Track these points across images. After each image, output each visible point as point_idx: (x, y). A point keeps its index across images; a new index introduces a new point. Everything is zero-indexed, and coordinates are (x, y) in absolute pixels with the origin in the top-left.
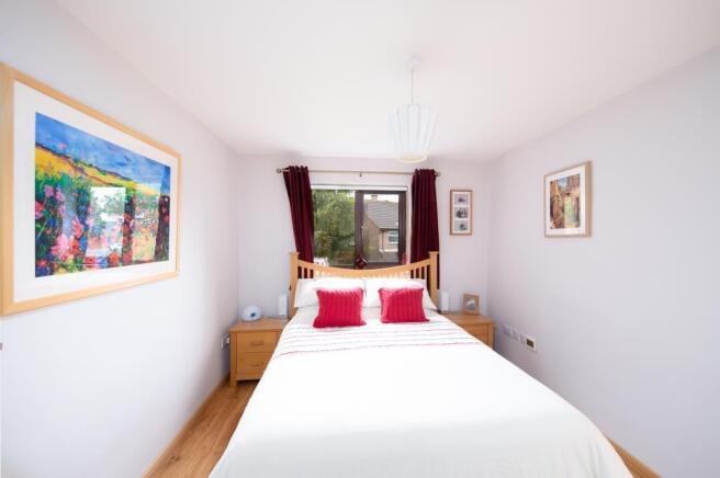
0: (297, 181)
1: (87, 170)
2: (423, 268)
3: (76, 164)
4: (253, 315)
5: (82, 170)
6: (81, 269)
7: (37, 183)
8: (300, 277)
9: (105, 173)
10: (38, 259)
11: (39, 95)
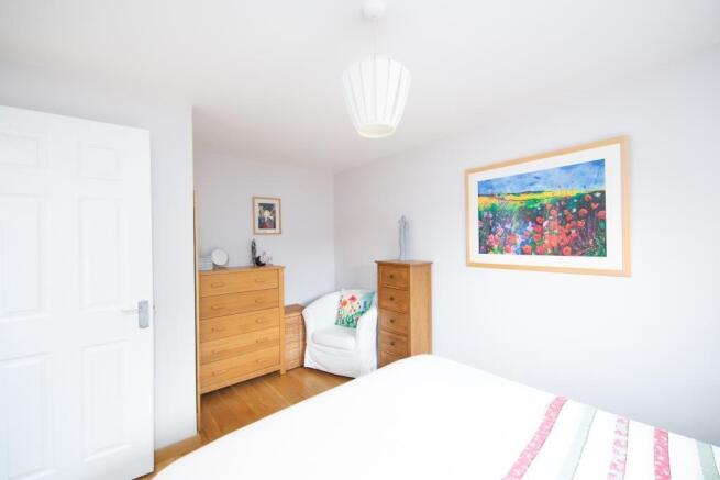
1: (507, 198)
3: (499, 197)
5: (503, 199)
6: (502, 253)
7: (480, 212)
9: (518, 195)
10: (480, 246)
11: (477, 173)
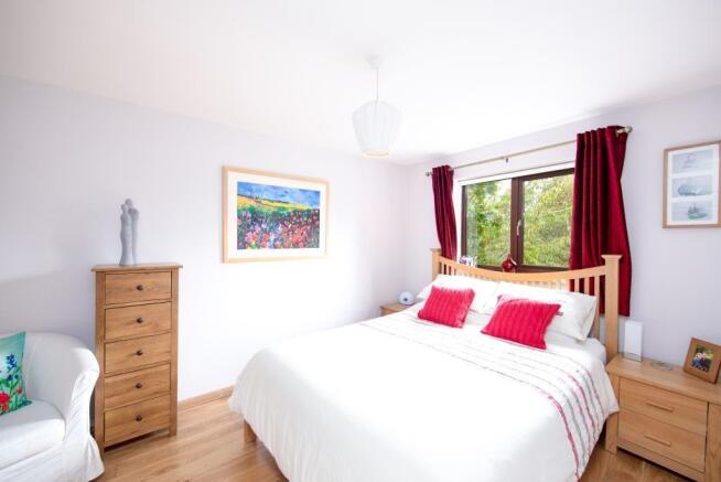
0: (442, 178)
1: (263, 202)
2: (592, 279)
3: (257, 200)
4: (406, 300)
5: (260, 202)
6: (259, 248)
7: (238, 211)
8: (440, 272)
9: (272, 202)
10: (238, 242)
11: (237, 174)
